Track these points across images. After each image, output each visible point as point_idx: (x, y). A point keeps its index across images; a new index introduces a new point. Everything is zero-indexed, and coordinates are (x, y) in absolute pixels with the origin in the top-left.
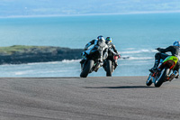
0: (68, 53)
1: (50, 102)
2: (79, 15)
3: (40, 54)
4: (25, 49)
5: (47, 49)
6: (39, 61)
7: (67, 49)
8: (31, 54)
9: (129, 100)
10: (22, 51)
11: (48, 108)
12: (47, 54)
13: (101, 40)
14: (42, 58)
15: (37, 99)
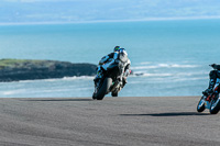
0: (68, 68)
1: (46, 128)
2: (82, 22)
3: (34, 69)
4: (16, 64)
5: (42, 63)
6: (33, 79)
7: (67, 63)
8: (23, 69)
9: (143, 125)
10: (12, 66)
11: (44, 136)
12: (43, 69)
13: (123, 54)
14: (37, 74)
15: (31, 125)
